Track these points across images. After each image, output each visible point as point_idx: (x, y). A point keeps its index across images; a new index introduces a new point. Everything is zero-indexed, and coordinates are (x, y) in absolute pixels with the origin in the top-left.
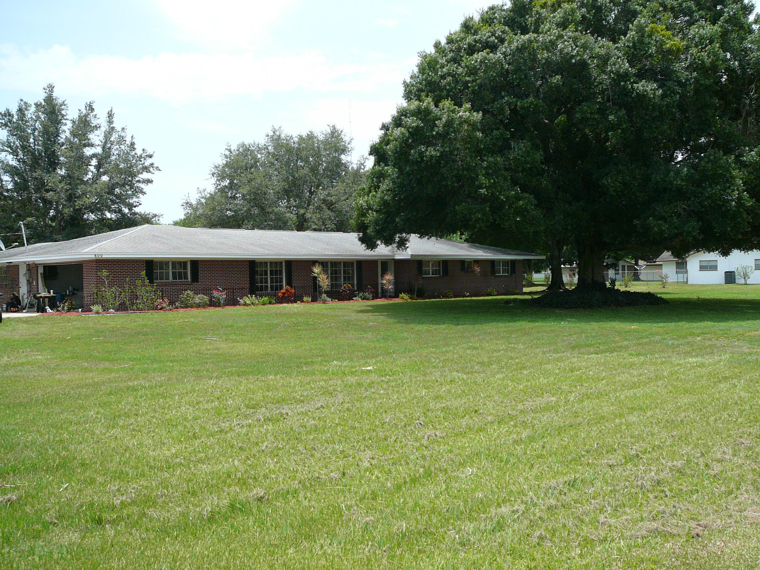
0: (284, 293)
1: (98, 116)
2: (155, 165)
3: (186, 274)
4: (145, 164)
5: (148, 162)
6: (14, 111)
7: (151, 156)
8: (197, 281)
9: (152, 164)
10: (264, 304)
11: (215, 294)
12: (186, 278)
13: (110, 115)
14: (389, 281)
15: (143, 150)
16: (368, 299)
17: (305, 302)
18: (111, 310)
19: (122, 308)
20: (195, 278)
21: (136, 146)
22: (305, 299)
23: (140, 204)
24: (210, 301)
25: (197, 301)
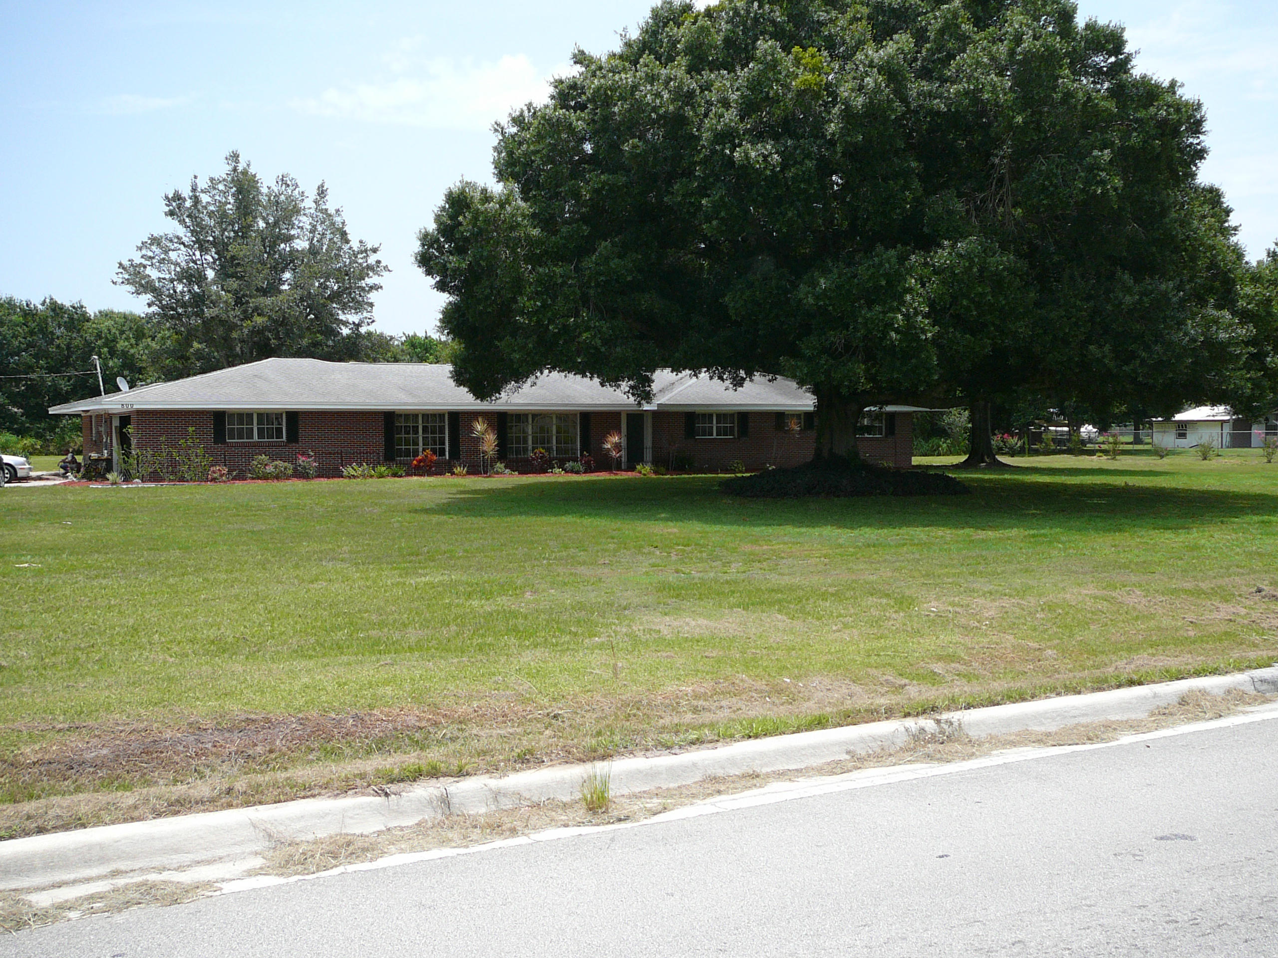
0: (420, 461)
1: (306, 194)
2: (383, 264)
3: (279, 431)
4: (369, 262)
5: (372, 259)
6: (186, 192)
7: (375, 251)
8: (297, 441)
9: (378, 262)
10: (381, 476)
11: (301, 460)
12: (279, 435)
13: (322, 192)
14: (617, 447)
15: (361, 242)
16: (577, 473)
17: (457, 475)
18: (137, 480)
19: (155, 477)
20: (293, 437)
21: (349, 237)
22: (458, 470)
23: (373, 321)
24: (295, 470)
25: (270, 469)
